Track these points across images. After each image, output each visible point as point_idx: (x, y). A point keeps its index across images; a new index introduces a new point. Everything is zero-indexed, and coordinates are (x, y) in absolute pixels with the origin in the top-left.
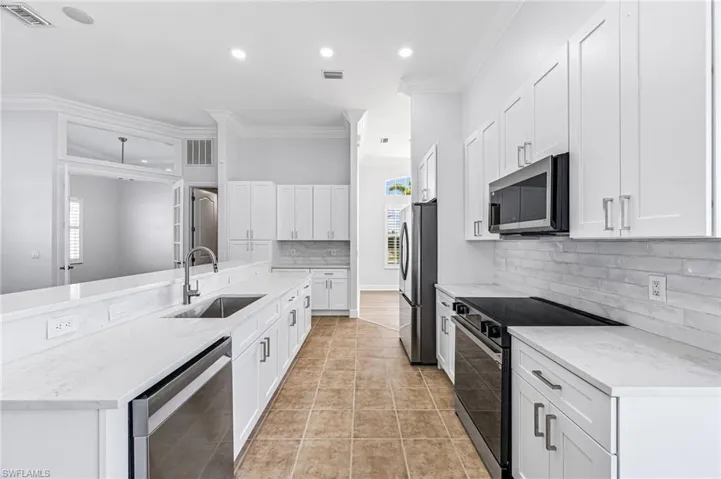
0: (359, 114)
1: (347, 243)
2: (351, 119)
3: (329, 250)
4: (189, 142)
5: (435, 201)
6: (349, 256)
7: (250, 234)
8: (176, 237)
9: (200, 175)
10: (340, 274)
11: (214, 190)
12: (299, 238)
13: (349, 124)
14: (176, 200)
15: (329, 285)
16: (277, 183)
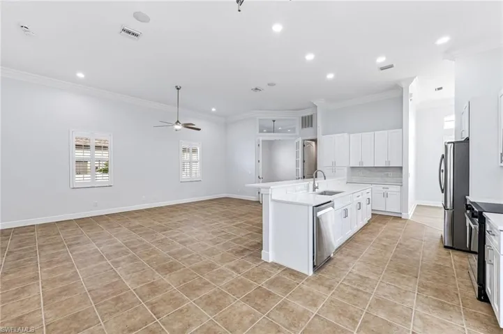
0: (411, 80)
1: (401, 168)
2: (404, 85)
3: (386, 173)
4: (302, 118)
5: (468, 139)
6: (402, 177)
7: (334, 163)
8: (297, 165)
9: (308, 133)
10: (394, 189)
11: (315, 141)
12: (364, 166)
13: (402, 88)
14: (297, 147)
15: (386, 195)
16: (349, 133)
